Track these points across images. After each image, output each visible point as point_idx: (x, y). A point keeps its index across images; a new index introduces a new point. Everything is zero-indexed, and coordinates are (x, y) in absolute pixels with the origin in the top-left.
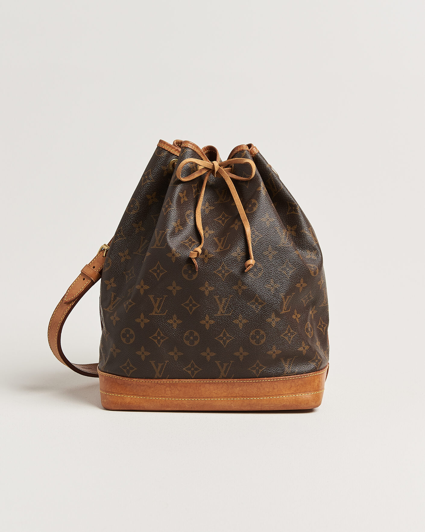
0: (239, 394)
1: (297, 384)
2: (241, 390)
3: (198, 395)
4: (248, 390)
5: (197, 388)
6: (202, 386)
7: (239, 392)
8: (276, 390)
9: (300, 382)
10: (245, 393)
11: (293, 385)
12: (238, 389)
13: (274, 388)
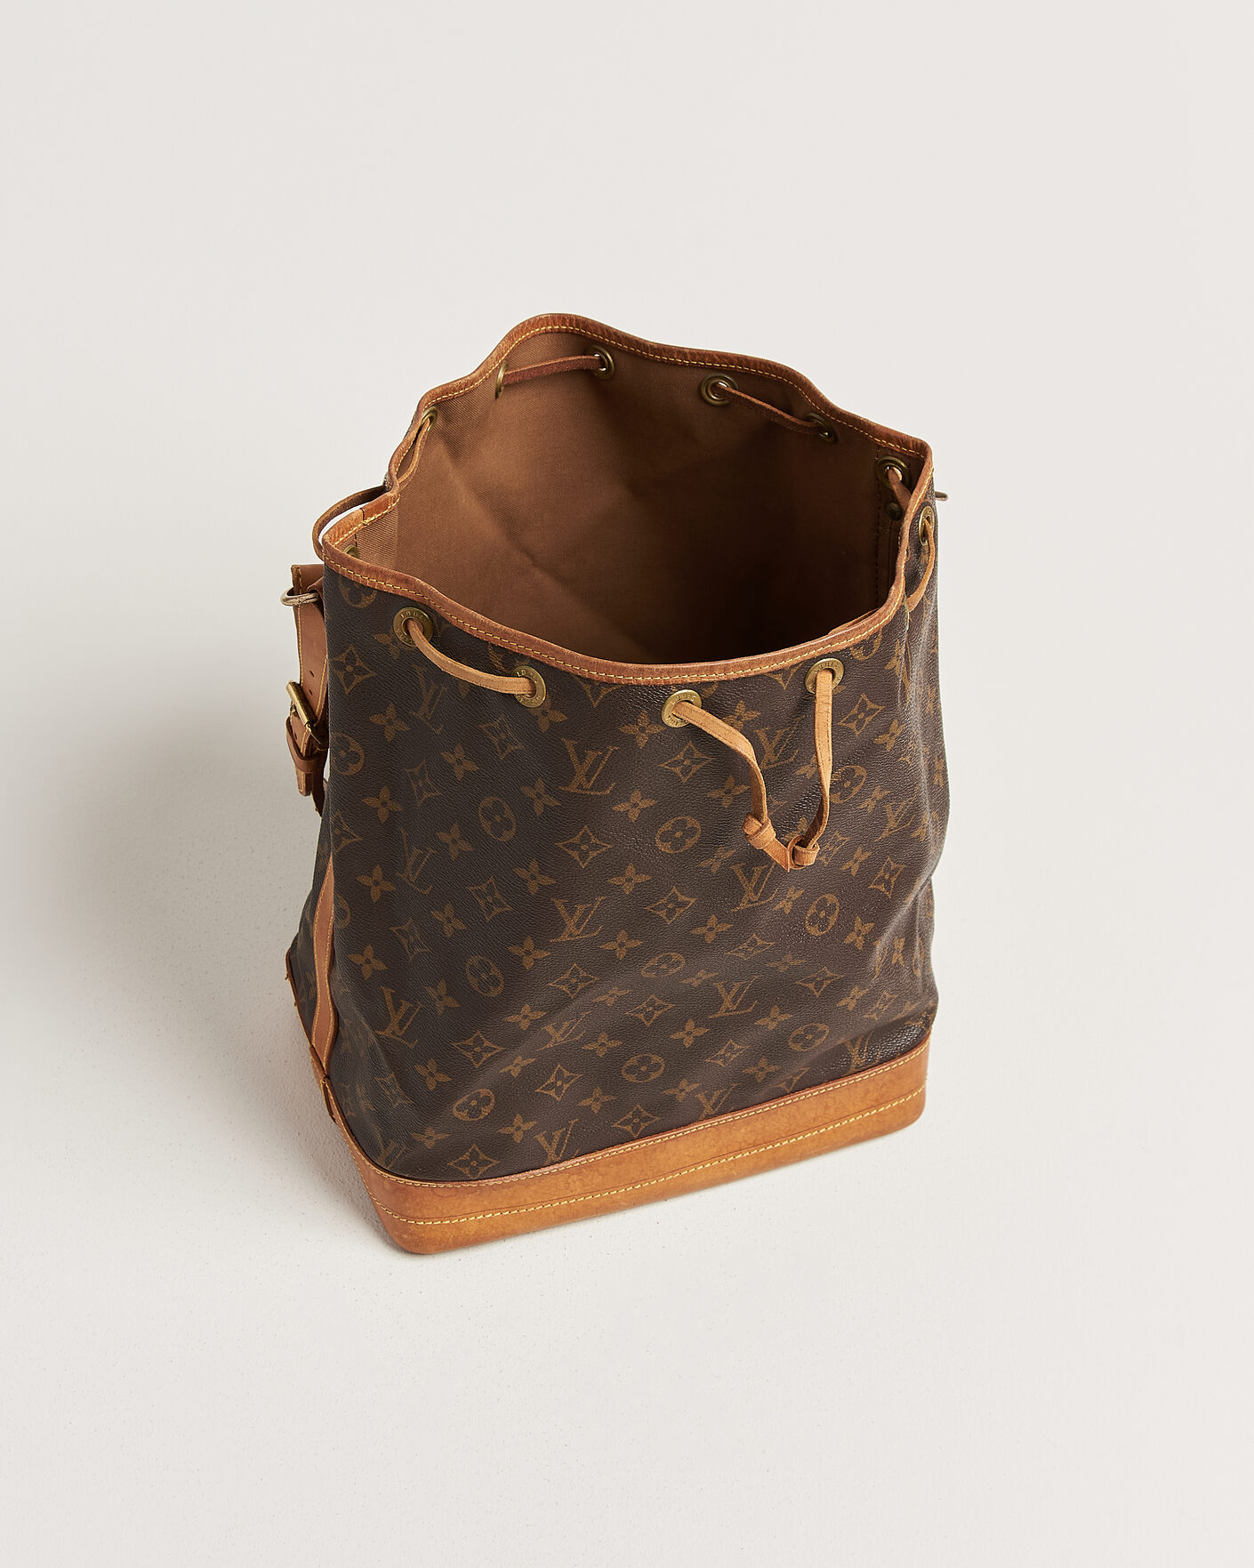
0: (745, 1142)
1: (881, 1083)
2: (751, 1131)
3: (650, 1173)
4: (767, 1128)
5: (646, 1159)
6: (658, 1150)
7: (746, 1139)
8: (832, 1111)
9: (887, 1077)
10: (759, 1137)
11: (871, 1088)
12: (743, 1131)
13: (827, 1107)
